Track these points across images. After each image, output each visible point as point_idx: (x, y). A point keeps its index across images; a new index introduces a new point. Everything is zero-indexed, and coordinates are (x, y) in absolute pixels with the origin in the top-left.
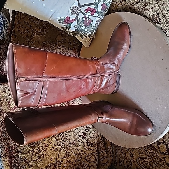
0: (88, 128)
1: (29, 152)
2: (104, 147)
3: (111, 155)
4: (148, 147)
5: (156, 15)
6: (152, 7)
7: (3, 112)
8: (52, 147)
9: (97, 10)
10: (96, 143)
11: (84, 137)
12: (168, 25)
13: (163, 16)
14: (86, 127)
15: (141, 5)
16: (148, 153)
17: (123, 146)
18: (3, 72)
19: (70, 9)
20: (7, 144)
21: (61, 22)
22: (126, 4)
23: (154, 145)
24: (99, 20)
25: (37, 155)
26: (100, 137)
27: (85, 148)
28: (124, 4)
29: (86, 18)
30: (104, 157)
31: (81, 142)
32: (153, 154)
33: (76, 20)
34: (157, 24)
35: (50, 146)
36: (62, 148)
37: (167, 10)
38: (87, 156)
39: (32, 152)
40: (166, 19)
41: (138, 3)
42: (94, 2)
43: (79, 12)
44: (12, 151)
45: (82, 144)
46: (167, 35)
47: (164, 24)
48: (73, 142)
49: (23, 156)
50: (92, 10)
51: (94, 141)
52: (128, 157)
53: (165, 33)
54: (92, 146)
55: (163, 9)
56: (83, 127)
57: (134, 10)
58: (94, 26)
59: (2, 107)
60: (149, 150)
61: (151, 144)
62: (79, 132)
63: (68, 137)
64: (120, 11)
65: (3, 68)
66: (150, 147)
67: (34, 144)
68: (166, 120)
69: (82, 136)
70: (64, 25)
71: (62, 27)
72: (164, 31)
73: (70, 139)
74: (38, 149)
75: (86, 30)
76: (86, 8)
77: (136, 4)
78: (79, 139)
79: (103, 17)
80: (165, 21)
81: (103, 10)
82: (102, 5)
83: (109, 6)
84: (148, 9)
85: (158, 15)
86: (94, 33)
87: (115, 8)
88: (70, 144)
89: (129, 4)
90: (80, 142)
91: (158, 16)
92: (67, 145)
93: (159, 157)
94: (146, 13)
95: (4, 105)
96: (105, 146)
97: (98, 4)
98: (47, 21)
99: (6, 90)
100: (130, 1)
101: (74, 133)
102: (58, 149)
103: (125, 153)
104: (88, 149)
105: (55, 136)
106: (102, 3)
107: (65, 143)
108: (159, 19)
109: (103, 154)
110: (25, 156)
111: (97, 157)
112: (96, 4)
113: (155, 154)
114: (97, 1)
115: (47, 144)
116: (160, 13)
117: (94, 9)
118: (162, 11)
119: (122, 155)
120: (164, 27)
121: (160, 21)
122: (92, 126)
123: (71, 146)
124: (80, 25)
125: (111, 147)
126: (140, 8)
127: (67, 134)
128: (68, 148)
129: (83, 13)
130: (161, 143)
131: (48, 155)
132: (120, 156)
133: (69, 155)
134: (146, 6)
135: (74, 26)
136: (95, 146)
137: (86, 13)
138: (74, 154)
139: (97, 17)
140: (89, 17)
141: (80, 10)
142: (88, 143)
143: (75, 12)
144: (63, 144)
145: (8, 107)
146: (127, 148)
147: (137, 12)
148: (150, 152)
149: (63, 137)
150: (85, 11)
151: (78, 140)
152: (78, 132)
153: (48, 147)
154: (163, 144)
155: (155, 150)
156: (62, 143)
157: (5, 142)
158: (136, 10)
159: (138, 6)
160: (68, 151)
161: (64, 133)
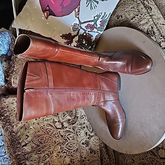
0: (91, 136)
1: (36, 159)
2: (106, 154)
3: (114, 162)
4: (148, 153)
5: (150, 29)
6: (147, 22)
7: (11, 123)
8: (57, 155)
9: (96, 26)
10: (98, 150)
11: (87, 145)
12: (162, 37)
13: (158, 29)
14: (89, 135)
15: (136, 20)
16: (148, 158)
17: (125, 153)
18: (11, 85)
19: (72, 26)
20: (15, 152)
21: (64, 38)
22: (122, 20)
23: (153, 151)
24: (98, 35)
25: (43, 162)
26: (103, 145)
27: (88, 155)
28: (121, 20)
29: (86, 34)
30: (107, 163)
31: (85, 150)
32: (153, 159)
33: (78, 36)
34: (152, 37)
35: (55, 154)
36: (67, 155)
37: (160, 24)
38: (90, 163)
39: (39, 159)
40: (160, 32)
41: (134, 19)
42: (93, 19)
43: (80, 28)
44: (20, 159)
45: (85, 151)
46: (161, 46)
47: (158, 37)
48: (77, 150)
49: (30, 163)
50: (91, 26)
51: (96, 148)
52: (130, 163)
53: (160, 45)
54: (95, 154)
55: (157, 23)
56: (86, 136)
57: (130, 25)
58: (94, 40)
59: (10, 118)
60: (149, 156)
61: (151, 150)
62: (83, 140)
63: (72, 145)
64: (118, 26)
65: (11, 82)
66: (149, 153)
67: (40, 152)
68: (163, 126)
69: (85, 143)
70: (67, 40)
71: (65, 42)
72: (158, 43)
73: (74, 147)
74: (44, 156)
75: (86, 45)
76: (86, 24)
77: (132, 19)
78: (83, 146)
79: (102, 32)
80: (159, 34)
81: (102, 26)
82: (100, 22)
83: (108, 22)
84: (143, 24)
85: (152, 28)
86: (94, 47)
87: (113, 24)
88: (74, 151)
89: (125, 20)
90: (83, 149)
91: (153, 30)
92: (71, 153)
93: (159, 162)
94: (141, 28)
95: (12, 116)
96: (108, 154)
97: (97, 20)
98: (51, 37)
99: (14, 101)
100: (126, 17)
101: (77, 141)
102: (63, 156)
103: (127, 160)
104: (92, 157)
105: (60, 144)
106: (100, 20)
107: (69, 150)
108: (153, 32)
109: (105, 160)
110: (32, 163)
111: (100, 164)
112: (95, 21)
113: (155, 159)
114: (96, 18)
115: (53, 152)
116: (155, 27)
117: (93, 25)
118: (156, 25)
119: (124, 161)
120: (158, 39)
121: (154, 34)
122: (95, 134)
123: (74, 153)
124: (81, 40)
125: (113, 154)
126: (135, 23)
127: (71, 142)
128: (72, 156)
129: (84, 30)
130: (160, 149)
131: (54, 162)
132: (122, 162)
133: (73, 162)
134: (141, 21)
135: (76, 41)
136: (98, 154)
137: (86, 29)
138: (78, 161)
139: (96, 32)
140: (89, 33)
141: (81, 27)
142: (91, 150)
143: (76, 29)
144: (67, 151)
145: (16, 117)
146: (128, 154)
147: (133, 27)
148: (150, 158)
149: (67, 144)
150: (85, 27)
151: (81, 148)
152: (81, 140)
153: (53, 155)
154: (162, 149)
155: (155, 155)
156: (66, 151)
157: (13, 151)
158: (132, 25)
159: (133, 21)
160: (72, 158)
161: (68, 141)
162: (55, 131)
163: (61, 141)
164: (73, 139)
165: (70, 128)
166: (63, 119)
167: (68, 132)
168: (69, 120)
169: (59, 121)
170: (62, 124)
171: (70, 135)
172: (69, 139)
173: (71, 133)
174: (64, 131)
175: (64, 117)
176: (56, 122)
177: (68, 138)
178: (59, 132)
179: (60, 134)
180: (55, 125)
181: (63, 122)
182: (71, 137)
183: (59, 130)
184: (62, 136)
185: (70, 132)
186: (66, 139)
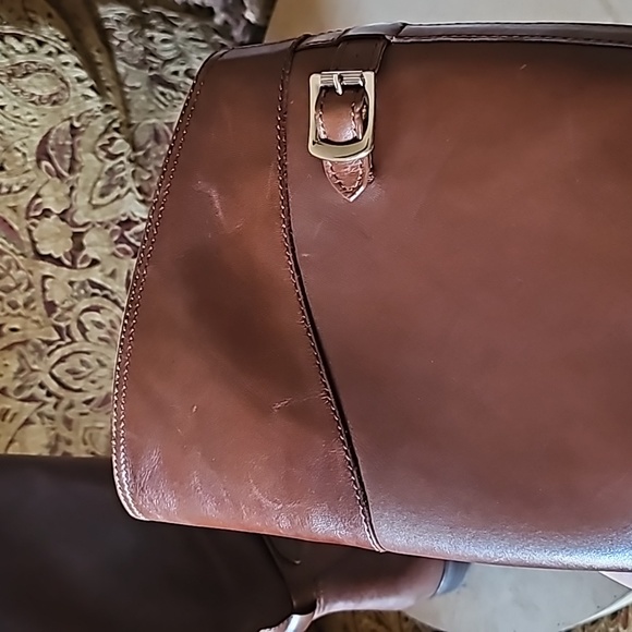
36: (40, 415)
63: (89, 367)
73: (93, 382)
88: (88, 402)
92: (71, 406)
102: (15, 414)
107: (62, 393)
123: (86, 414)
127: (88, 353)
128: (68, 422)
144: (49, 394)
149: (62, 360)
156: (44, 392)
160: (65, 434)
161: (73, 341)
162: (18, 268)
163: (36, 335)
164: (108, 336)
165: (113, 275)
166: (96, 207)
167: (94, 295)
168: (127, 223)
169: (62, 216)
170: (77, 236)
171: (97, 309)
172: (83, 331)
173: (108, 304)
174: (71, 283)
175: (102, 195)
176: (47, 213)
177: (80, 323)
178: (45, 277)
179: (44, 290)
180: (30, 231)
181: (85, 225)
182: (99, 325)
183: (48, 269)
184: (51, 307)
185: (106, 296)
186: (68, 327)
